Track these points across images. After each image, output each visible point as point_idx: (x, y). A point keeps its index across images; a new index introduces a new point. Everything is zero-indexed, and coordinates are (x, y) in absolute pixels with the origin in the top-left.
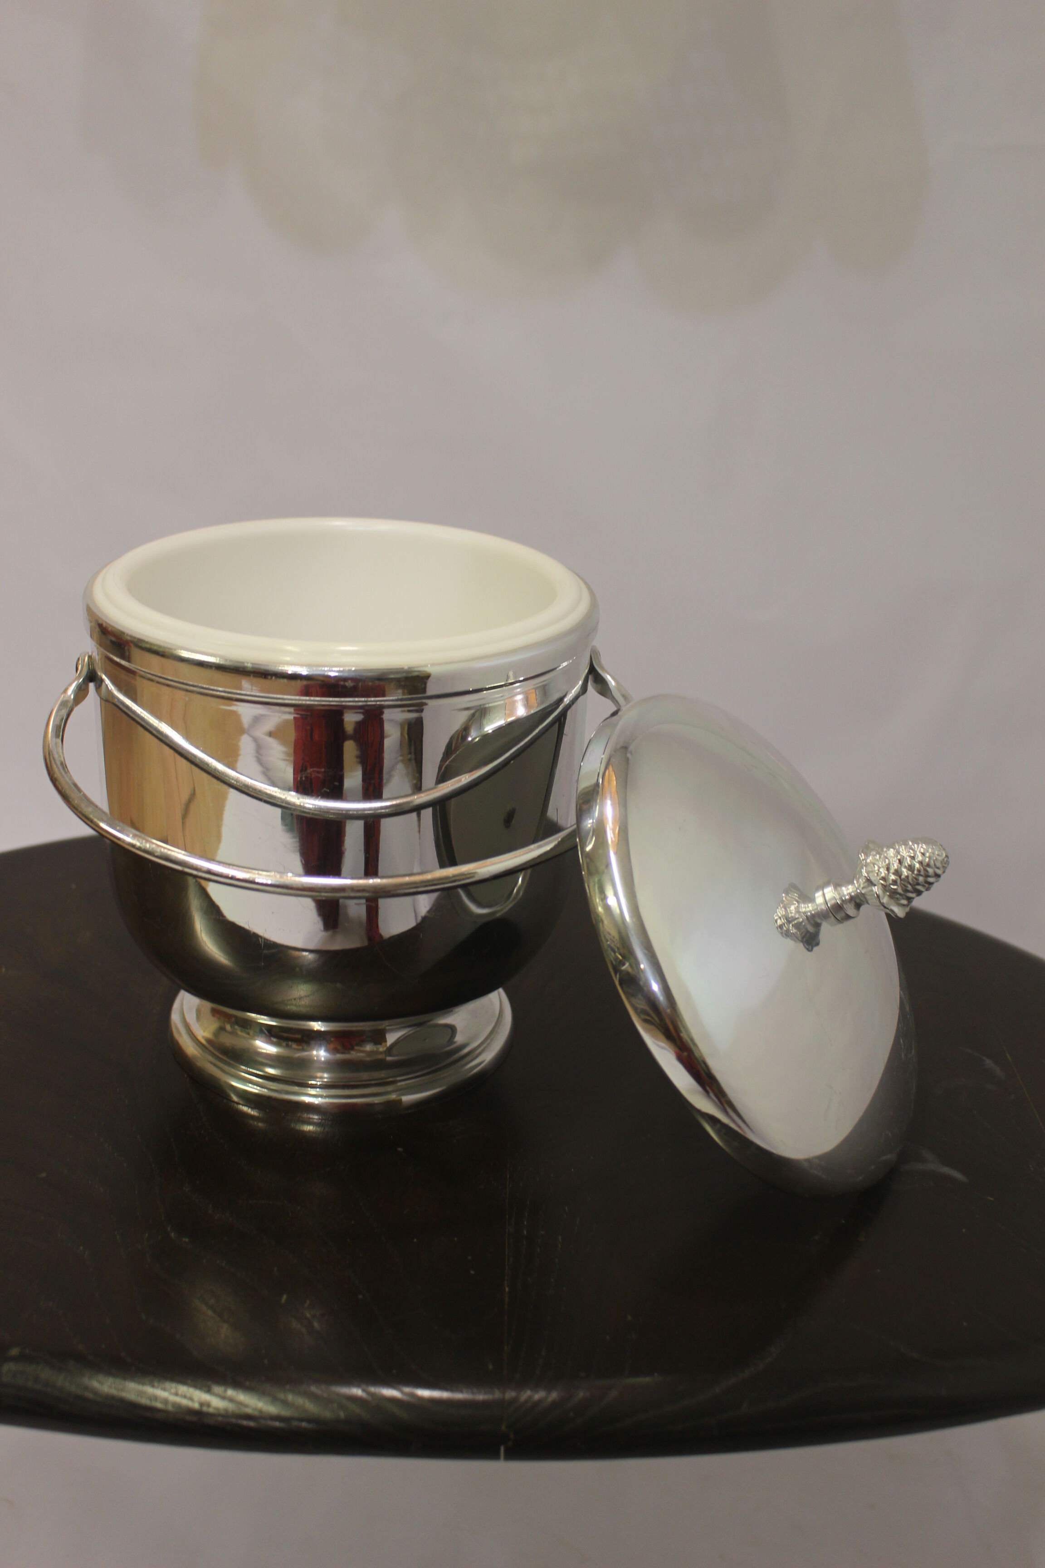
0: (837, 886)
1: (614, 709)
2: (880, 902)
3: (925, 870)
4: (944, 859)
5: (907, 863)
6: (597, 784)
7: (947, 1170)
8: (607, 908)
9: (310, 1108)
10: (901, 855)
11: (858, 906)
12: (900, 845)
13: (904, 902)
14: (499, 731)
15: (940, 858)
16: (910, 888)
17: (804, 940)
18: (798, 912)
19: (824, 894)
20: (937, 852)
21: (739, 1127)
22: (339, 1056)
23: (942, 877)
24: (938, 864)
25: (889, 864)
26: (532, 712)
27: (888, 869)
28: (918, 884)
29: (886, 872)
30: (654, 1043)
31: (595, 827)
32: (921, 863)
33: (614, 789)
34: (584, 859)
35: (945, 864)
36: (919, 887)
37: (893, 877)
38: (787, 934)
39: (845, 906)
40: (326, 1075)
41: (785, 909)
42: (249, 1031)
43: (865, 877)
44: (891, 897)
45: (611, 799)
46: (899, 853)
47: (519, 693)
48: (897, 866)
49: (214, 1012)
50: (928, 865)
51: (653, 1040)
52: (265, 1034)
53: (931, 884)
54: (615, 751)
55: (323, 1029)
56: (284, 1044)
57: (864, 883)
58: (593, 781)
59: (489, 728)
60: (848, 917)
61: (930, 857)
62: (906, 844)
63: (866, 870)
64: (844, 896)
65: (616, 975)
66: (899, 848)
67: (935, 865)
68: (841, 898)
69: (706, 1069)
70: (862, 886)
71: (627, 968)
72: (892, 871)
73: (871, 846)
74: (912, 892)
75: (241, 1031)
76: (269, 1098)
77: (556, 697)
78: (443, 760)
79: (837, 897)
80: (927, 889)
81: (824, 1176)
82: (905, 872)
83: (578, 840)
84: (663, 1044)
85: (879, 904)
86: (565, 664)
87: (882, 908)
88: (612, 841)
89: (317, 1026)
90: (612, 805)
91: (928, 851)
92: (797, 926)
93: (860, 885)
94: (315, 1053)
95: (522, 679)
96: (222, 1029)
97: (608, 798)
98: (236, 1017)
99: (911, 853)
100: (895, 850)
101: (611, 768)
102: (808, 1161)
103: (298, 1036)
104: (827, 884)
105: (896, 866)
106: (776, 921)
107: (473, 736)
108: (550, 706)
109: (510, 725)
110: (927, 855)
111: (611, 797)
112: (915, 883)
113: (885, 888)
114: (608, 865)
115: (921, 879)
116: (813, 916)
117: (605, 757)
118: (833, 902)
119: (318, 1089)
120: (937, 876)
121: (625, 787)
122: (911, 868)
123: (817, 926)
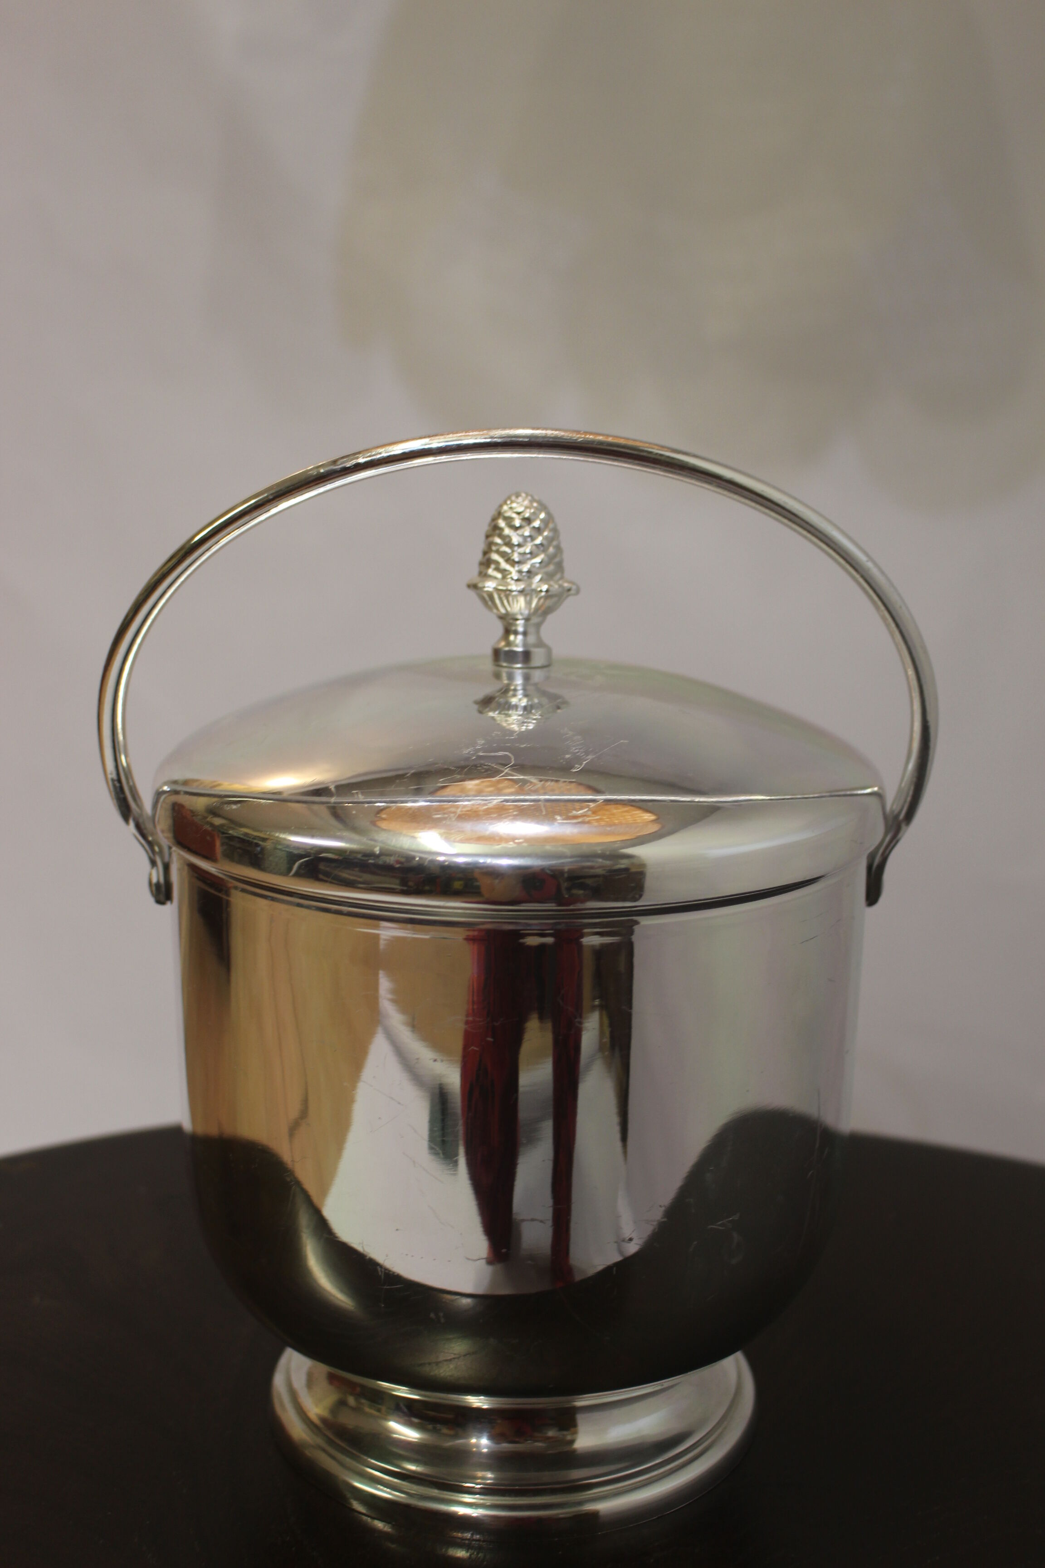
9: (466, 1523)
22: (506, 1446)
40: (490, 1475)
42: (380, 1406)
49: (332, 1378)
52: (403, 1412)
55: (485, 1407)
56: (430, 1427)
75: (371, 1407)
76: (407, 1507)
89: (477, 1401)
94: (474, 1441)
96: (342, 1403)
98: (363, 1387)
103: (451, 1416)
119: (477, 1496)
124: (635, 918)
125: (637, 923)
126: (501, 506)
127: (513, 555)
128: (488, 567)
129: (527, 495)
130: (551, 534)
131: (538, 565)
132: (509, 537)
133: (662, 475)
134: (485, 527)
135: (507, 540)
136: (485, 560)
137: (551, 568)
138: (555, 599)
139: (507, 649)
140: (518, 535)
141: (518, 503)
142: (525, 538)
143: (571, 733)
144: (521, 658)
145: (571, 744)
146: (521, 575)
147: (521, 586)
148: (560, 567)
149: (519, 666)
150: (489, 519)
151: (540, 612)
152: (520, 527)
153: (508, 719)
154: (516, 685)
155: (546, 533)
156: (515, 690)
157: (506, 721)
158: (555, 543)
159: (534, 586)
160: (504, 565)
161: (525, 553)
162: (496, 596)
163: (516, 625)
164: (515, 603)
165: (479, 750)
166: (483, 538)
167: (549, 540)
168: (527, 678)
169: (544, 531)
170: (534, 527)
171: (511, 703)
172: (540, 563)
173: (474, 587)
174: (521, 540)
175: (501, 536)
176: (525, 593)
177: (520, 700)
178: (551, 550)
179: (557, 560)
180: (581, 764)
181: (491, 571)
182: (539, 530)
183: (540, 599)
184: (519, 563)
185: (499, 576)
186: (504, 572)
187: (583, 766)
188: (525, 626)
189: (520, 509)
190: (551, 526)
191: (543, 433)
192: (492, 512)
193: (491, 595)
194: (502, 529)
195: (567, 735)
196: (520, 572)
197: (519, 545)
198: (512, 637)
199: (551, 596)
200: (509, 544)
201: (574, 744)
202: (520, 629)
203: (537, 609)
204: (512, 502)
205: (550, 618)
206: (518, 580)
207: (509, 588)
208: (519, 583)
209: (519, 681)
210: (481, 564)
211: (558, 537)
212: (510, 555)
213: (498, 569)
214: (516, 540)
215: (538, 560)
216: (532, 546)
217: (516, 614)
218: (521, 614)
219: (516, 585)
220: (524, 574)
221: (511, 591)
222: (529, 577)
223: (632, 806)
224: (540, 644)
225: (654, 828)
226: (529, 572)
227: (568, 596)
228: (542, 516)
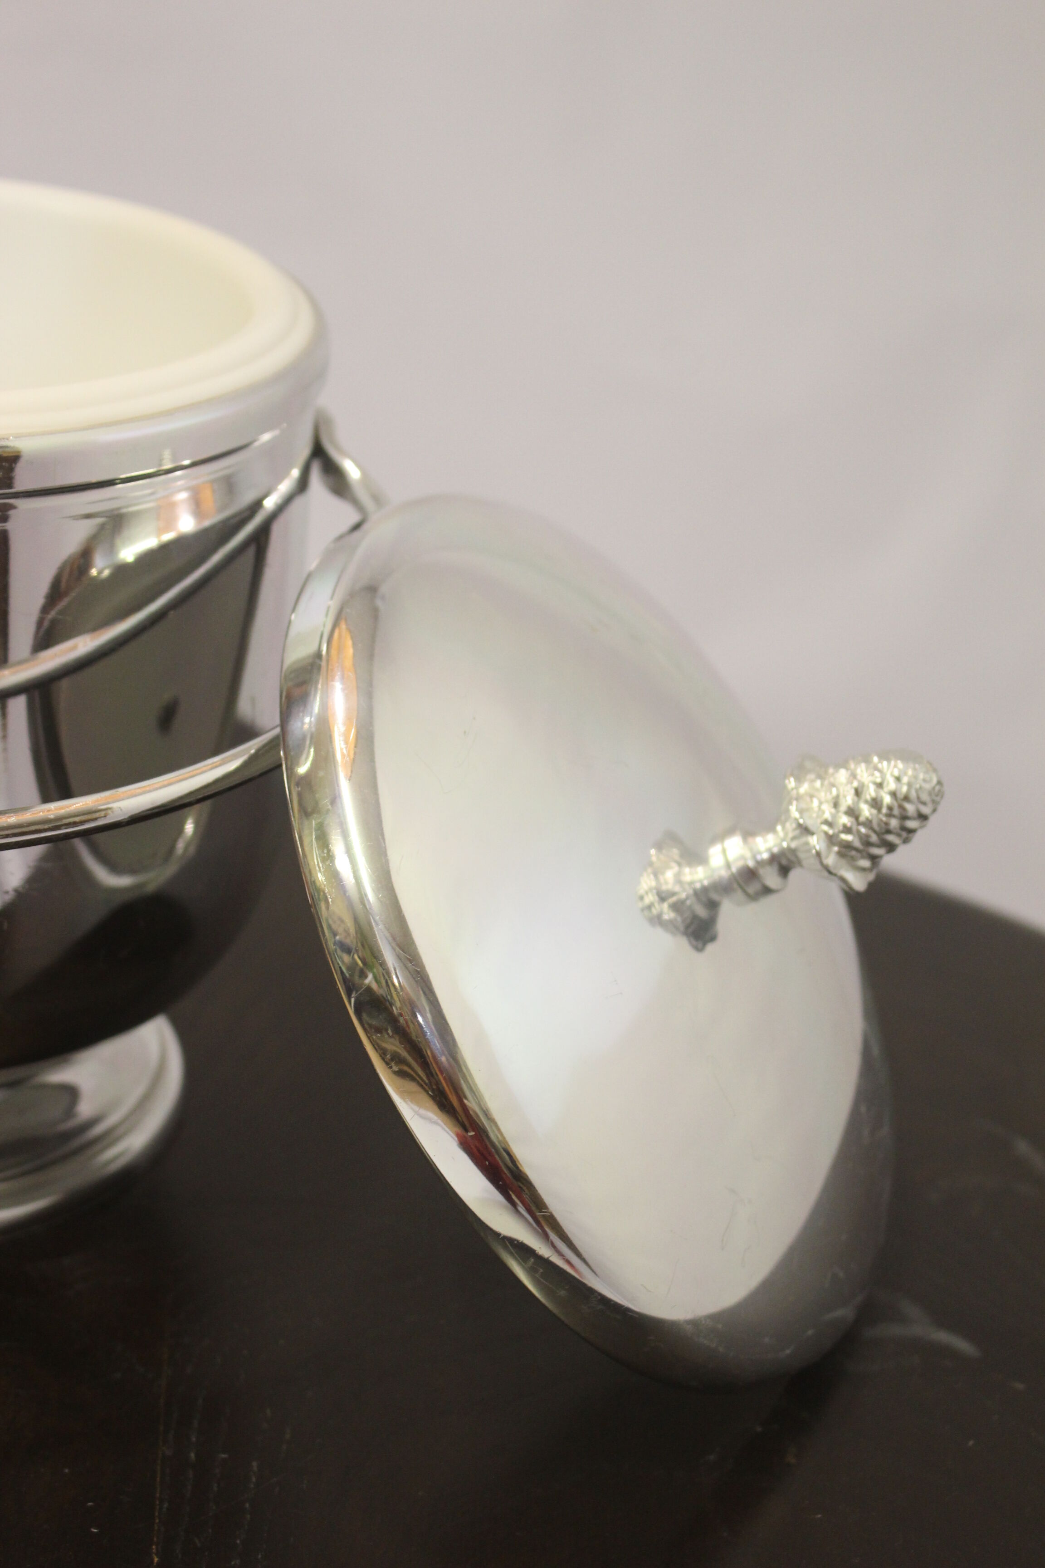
0: (748, 835)
1: (354, 517)
2: (821, 863)
3: (901, 807)
4: (934, 788)
5: (870, 795)
6: (318, 655)
7: (943, 1337)
8: (334, 876)
10: (859, 781)
11: (784, 871)
12: (858, 763)
13: (865, 863)
14: (148, 559)
15: (927, 786)
16: (874, 838)
17: (690, 930)
18: (678, 881)
19: (724, 851)
20: (921, 776)
21: (569, 1262)
23: (933, 819)
24: (925, 797)
25: (838, 797)
26: (207, 523)
27: (836, 805)
28: (889, 832)
29: (833, 810)
30: (416, 1113)
31: (313, 729)
32: (894, 794)
33: (348, 662)
34: (292, 788)
35: (937, 796)
36: (891, 838)
37: (845, 820)
38: (657, 920)
39: (762, 872)
41: (656, 875)
43: (796, 820)
44: (840, 854)
45: (343, 679)
46: (854, 776)
47: (180, 490)
48: (853, 800)
50: (906, 798)
51: (416, 1108)
53: (911, 831)
54: (352, 595)
57: (794, 830)
58: (311, 649)
59: (128, 553)
60: (767, 891)
61: (909, 785)
62: (867, 760)
63: (797, 806)
64: (760, 853)
65: (349, 997)
66: (856, 769)
67: (918, 798)
68: (754, 857)
69: (510, 1164)
70: (791, 835)
71: (370, 982)
72: (843, 808)
73: (808, 764)
74: (878, 846)
77: (247, 498)
78: (45, 609)
79: (748, 855)
80: (906, 841)
81: (721, 1349)
82: (866, 811)
83: (282, 753)
84: (430, 1115)
85: (819, 867)
86: (266, 437)
87: (826, 874)
88: (343, 755)
90: (343, 690)
91: (905, 774)
92: (676, 907)
93: (786, 834)
95: (187, 462)
97: (337, 678)
99: (876, 777)
100: (849, 772)
101: (343, 626)
102: (694, 1323)
104: (730, 832)
105: (849, 800)
106: (641, 898)
107: (99, 569)
108: (240, 513)
109: (165, 548)
110: (905, 780)
111: (343, 677)
112: (883, 831)
113: (831, 840)
114: (335, 799)
115: (894, 823)
116: (705, 890)
117: (334, 605)
118: (740, 864)
120: (923, 817)
121: (371, 657)
122: (876, 803)
123: (713, 906)
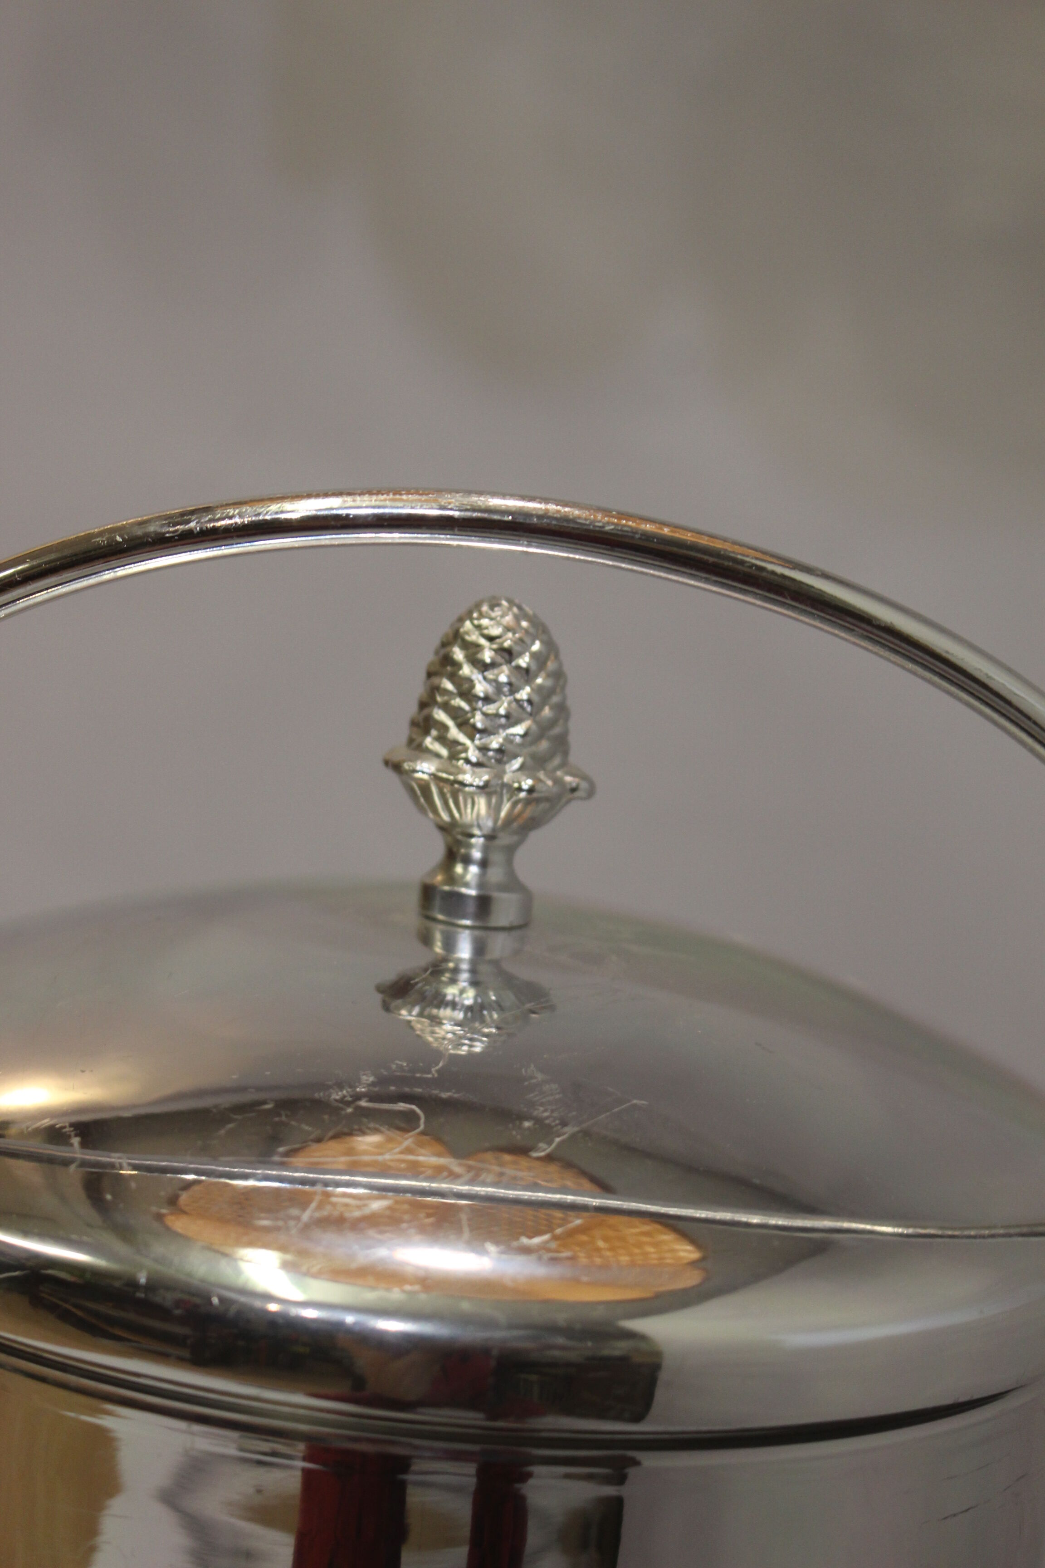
124: (631, 1453)
125: (636, 1463)
126: (461, 620)
127: (473, 716)
128: (427, 733)
129: (511, 602)
130: (549, 683)
131: (518, 739)
132: (470, 681)
133: (759, 606)
134: (428, 656)
135: (466, 686)
136: (420, 718)
137: (544, 745)
138: (543, 806)
139: (447, 888)
140: (485, 678)
141: (491, 619)
142: (498, 686)
143: (540, 1077)
144: (471, 907)
145: (537, 1098)
146: (484, 755)
147: (485, 776)
148: (561, 744)
149: (468, 922)
150: (436, 642)
151: (515, 825)
152: (493, 665)
153: (437, 1029)
154: (459, 961)
155: (539, 681)
156: (456, 971)
157: (433, 1032)
158: (555, 699)
159: (507, 778)
160: (454, 733)
161: (497, 715)
162: (434, 790)
163: (470, 846)
164: (469, 806)
165: (358, 1097)
166: (422, 675)
167: (544, 694)
168: (479, 949)
169: (536, 677)
170: (518, 668)
171: (445, 995)
172: (523, 736)
173: (397, 767)
174: (490, 689)
175: (453, 677)
176: (487, 790)
177: (462, 991)
178: (547, 712)
179: (557, 730)
180: (550, 1143)
181: (428, 742)
182: (527, 674)
183: (515, 804)
184: (483, 732)
185: (444, 752)
186: (453, 746)
187: (553, 1146)
188: (486, 849)
189: (495, 631)
190: (551, 665)
191: (541, 509)
192: (444, 629)
193: (425, 789)
194: (458, 666)
195: (534, 1081)
196: (484, 749)
197: (487, 700)
198: (459, 869)
199: (538, 801)
200: (467, 693)
201: (544, 1100)
202: (477, 854)
203: (510, 820)
204: (481, 616)
205: (535, 837)
206: (479, 765)
207: (460, 777)
208: (478, 770)
209: (464, 951)
210: (414, 724)
211: (563, 688)
212: (469, 715)
213: (442, 739)
214: (481, 688)
215: (519, 729)
216: (510, 703)
217: (471, 826)
218: (479, 827)
219: (474, 773)
220: (491, 753)
221: (463, 784)
222: (499, 761)
223: (661, 1223)
224: (513, 884)
225: (692, 1279)
226: (500, 751)
227: (569, 801)
228: (536, 647)
